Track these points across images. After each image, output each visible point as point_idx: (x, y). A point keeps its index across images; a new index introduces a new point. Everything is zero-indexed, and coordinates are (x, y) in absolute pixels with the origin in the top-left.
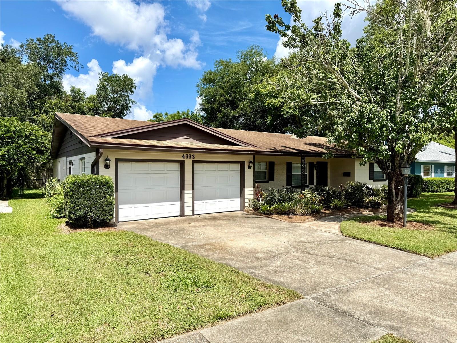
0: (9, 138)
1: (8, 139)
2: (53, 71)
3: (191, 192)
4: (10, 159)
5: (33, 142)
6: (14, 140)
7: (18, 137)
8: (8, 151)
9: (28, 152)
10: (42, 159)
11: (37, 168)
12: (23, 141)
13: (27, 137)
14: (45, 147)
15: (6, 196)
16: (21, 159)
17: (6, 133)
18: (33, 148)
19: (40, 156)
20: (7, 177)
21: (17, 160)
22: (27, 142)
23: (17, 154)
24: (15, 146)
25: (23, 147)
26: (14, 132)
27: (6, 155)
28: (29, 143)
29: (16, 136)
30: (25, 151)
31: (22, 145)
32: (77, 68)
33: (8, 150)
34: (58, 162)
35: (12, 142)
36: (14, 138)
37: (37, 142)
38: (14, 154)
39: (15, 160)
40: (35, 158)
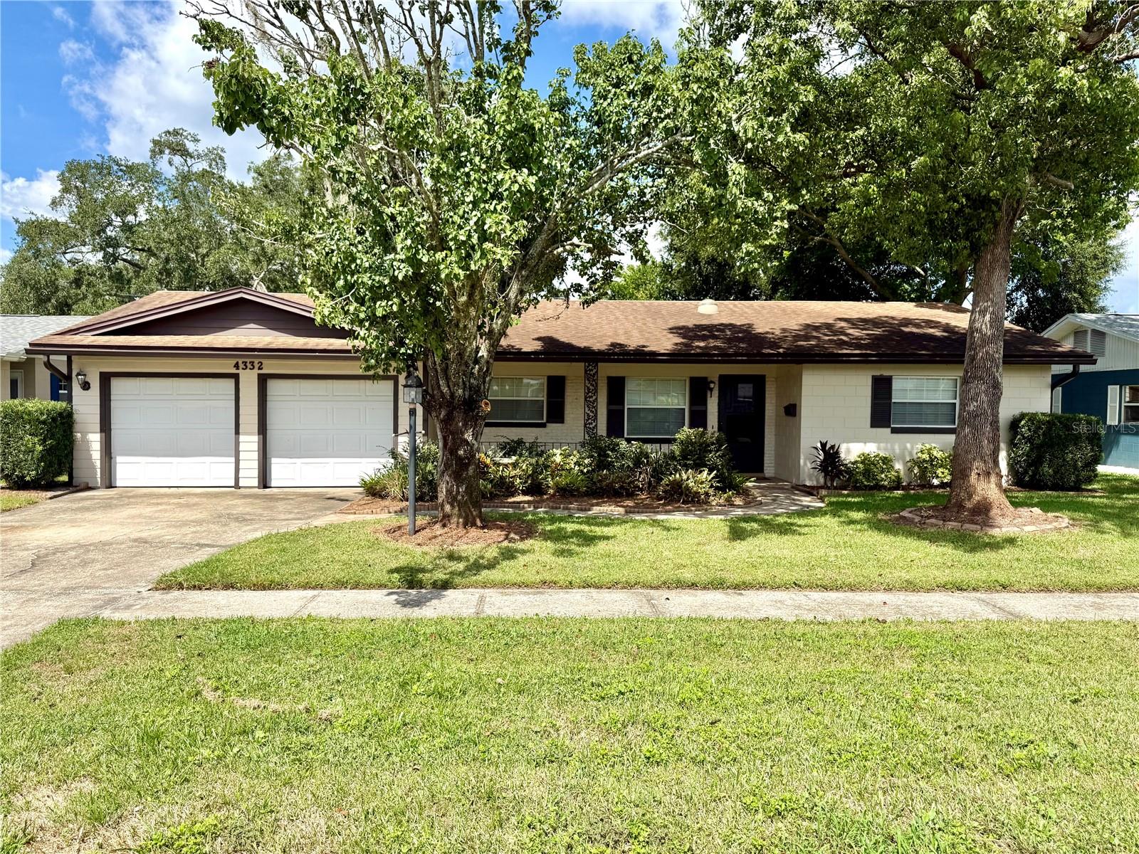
3: (255, 438)
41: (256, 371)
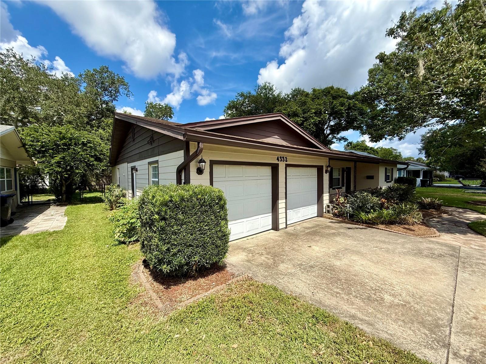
0: (65, 144)
1: (64, 146)
2: (108, 98)
3: (284, 201)
4: (67, 166)
5: (91, 150)
6: (71, 147)
7: (75, 144)
8: (64, 158)
9: (86, 159)
10: (101, 167)
11: (97, 175)
12: (80, 148)
13: (84, 144)
14: (104, 155)
15: (65, 202)
16: (78, 166)
17: (61, 140)
18: (92, 155)
19: (98, 163)
20: (65, 183)
21: (75, 167)
22: (84, 149)
23: (74, 161)
24: (72, 152)
25: (80, 153)
26: (71, 139)
27: (61, 161)
28: (87, 150)
29: (72, 143)
30: (83, 158)
31: (79, 152)
32: (128, 96)
33: (63, 156)
34: (117, 169)
35: (69, 149)
36: (70, 145)
37: (96, 150)
38: (71, 161)
39: (72, 167)
40: (93, 165)
41: (285, 162)
